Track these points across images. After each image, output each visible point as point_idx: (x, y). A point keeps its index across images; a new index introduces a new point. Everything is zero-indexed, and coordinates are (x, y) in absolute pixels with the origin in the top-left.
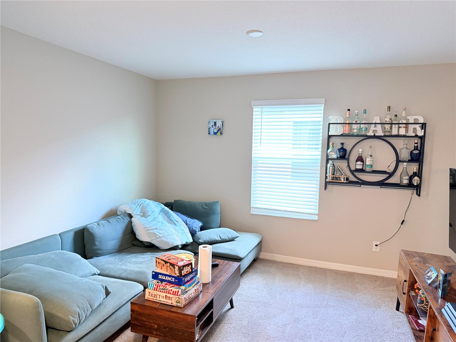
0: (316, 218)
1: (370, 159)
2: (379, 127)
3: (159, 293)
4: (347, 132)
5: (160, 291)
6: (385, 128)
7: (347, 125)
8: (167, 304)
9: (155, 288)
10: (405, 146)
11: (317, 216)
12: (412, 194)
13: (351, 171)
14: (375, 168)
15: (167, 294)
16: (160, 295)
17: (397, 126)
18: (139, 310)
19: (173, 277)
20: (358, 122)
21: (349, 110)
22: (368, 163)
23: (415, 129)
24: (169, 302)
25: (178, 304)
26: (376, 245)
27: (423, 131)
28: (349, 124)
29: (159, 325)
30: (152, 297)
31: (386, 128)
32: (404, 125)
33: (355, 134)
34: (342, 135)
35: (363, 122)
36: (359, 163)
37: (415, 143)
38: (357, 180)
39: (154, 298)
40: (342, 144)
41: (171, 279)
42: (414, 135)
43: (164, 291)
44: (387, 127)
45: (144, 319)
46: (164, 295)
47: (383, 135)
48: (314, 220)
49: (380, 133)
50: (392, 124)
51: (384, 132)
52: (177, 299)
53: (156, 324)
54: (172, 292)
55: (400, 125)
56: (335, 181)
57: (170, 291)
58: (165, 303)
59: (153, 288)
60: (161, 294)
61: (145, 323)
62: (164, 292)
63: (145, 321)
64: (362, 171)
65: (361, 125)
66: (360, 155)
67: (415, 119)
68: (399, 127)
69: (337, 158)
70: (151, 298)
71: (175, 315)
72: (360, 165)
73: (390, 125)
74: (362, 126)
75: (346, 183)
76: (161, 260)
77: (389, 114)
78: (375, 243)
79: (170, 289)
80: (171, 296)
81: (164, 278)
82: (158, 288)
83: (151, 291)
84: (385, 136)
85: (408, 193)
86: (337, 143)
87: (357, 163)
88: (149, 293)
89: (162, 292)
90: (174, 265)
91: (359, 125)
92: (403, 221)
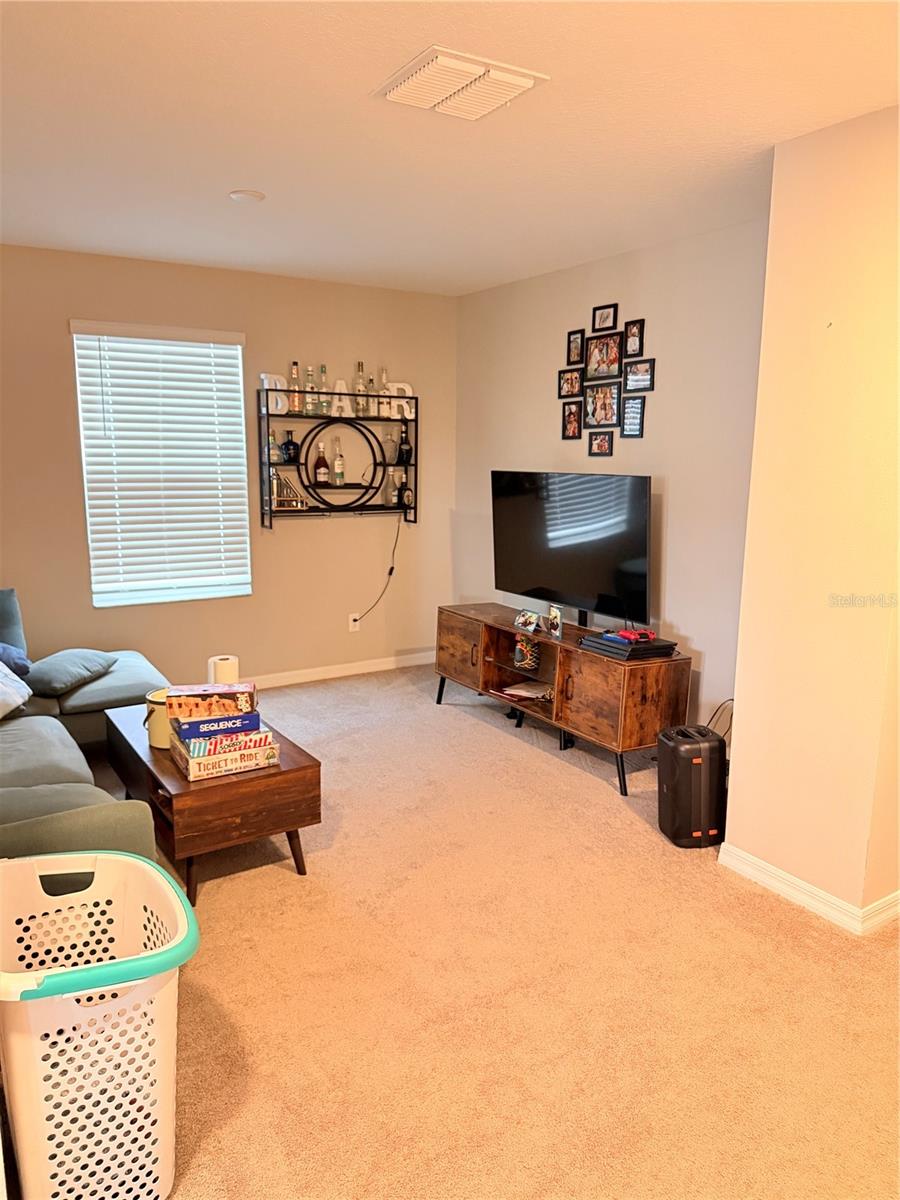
0: (248, 590)
1: (340, 463)
2: (346, 402)
3: (223, 756)
4: (297, 409)
5: (225, 752)
6: (358, 404)
7: (296, 394)
8: (247, 769)
9: (210, 750)
10: (389, 437)
11: (249, 586)
12: (399, 521)
13: (306, 487)
14: (348, 480)
15: (243, 752)
16: (226, 760)
17: (376, 400)
18: (197, 804)
19: (236, 718)
20: (316, 390)
21: (295, 364)
22: (338, 470)
23: (400, 409)
24: (251, 764)
25: (272, 761)
26: (355, 620)
27: (413, 410)
28: (299, 392)
29: (244, 816)
30: (207, 772)
31: (361, 403)
32: (388, 400)
33: (311, 413)
34: (289, 415)
35: (324, 390)
36: (322, 470)
37: (402, 432)
38: (317, 504)
39: (214, 771)
40: (289, 433)
41: (234, 724)
42: (399, 417)
43: (232, 749)
44: (361, 401)
45: (210, 818)
46: (237, 754)
47: (353, 415)
48: (248, 595)
49: (349, 413)
50: (367, 396)
51: (357, 411)
52: (268, 751)
53: (236, 816)
54: (252, 744)
55: (381, 400)
56: (286, 510)
57: (249, 744)
58: (242, 770)
59: (204, 752)
60: (229, 756)
61: (211, 825)
62: (235, 750)
63: (210, 822)
64: (326, 485)
65: (321, 396)
66: (322, 455)
67: (398, 389)
68: (379, 403)
69: (285, 461)
70: (204, 774)
71: (279, 778)
72: (325, 474)
73: (365, 398)
74: (323, 398)
75: (306, 511)
76: (188, 696)
77: (360, 377)
78: (352, 617)
79: (247, 738)
80: (253, 751)
81: (216, 727)
82: (218, 747)
83: (203, 760)
84: (358, 418)
85: (392, 520)
86: (278, 428)
87: (318, 471)
88: (199, 764)
89: (230, 751)
91: (316, 396)
92: (392, 569)
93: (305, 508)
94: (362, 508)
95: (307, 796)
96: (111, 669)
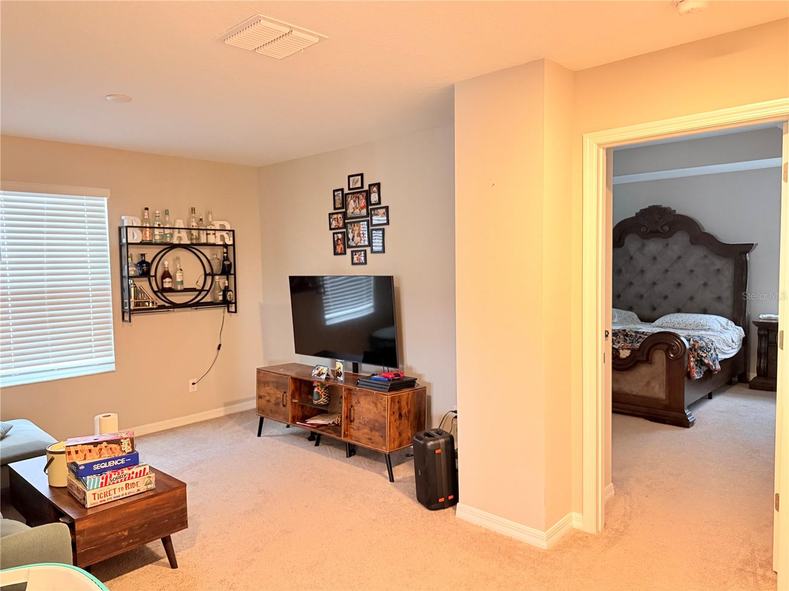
0: (112, 367)
1: (180, 274)
2: (184, 234)
3: (113, 487)
4: (148, 239)
5: (114, 483)
6: (192, 235)
7: (148, 229)
8: (131, 494)
9: (102, 483)
10: (215, 256)
11: (114, 365)
12: (224, 313)
13: (155, 292)
14: (186, 286)
15: (126, 482)
16: (115, 489)
17: (205, 232)
18: (93, 525)
19: (121, 458)
20: (162, 226)
21: (147, 209)
22: (179, 279)
23: (222, 237)
24: (134, 490)
25: (149, 486)
26: (193, 384)
27: (232, 239)
28: (149, 227)
29: (131, 529)
30: (100, 499)
31: (194, 234)
32: (213, 232)
33: (158, 241)
34: (141, 243)
35: (168, 226)
36: (167, 280)
37: (224, 253)
38: (164, 303)
39: (106, 498)
40: (143, 255)
41: (119, 462)
42: (221, 243)
43: (119, 480)
44: (195, 233)
45: (104, 534)
46: (123, 484)
47: (189, 242)
48: (112, 372)
49: (186, 241)
50: (199, 229)
51: (192, 239)
52: (146, 480)
53: (125, 530)
54: (134, 476)
55: (209, 232)
56: (141, 308)
57: (131, 475)
58: (128, 495)
59: (98, 485)
60: (117, 486)
61: (105, 539)
62: (121, 481)
63: (104, 537)
64: (170, 290)
65: (166, 230)
66: (166, 270)
67: (220, 225)
68: (207, 234)
69: (140, 275)
70: (98, 502)
71: (156, 498)
72: (169, 282)
73: (197, 231)
74: (167, 231)
75: (156, 309)
76: (82, 445)
77: (193, 217)
78: (191, 382)
79: (131, 472)
80: (135, 481)
81: (105, 466)
82: (109, 479)
83: (97, 491)
84: (192, 244)
85: (219, 312)
86: (135, 252)
87: (164, 281)
88: (94, 494)
89: (117, 482)
90: (120, 440)
91: (162, 230)
92: (220, 346)
93: (155, 307)
94: (198, 305)
95: (177, 509)
96: (7, 434)
